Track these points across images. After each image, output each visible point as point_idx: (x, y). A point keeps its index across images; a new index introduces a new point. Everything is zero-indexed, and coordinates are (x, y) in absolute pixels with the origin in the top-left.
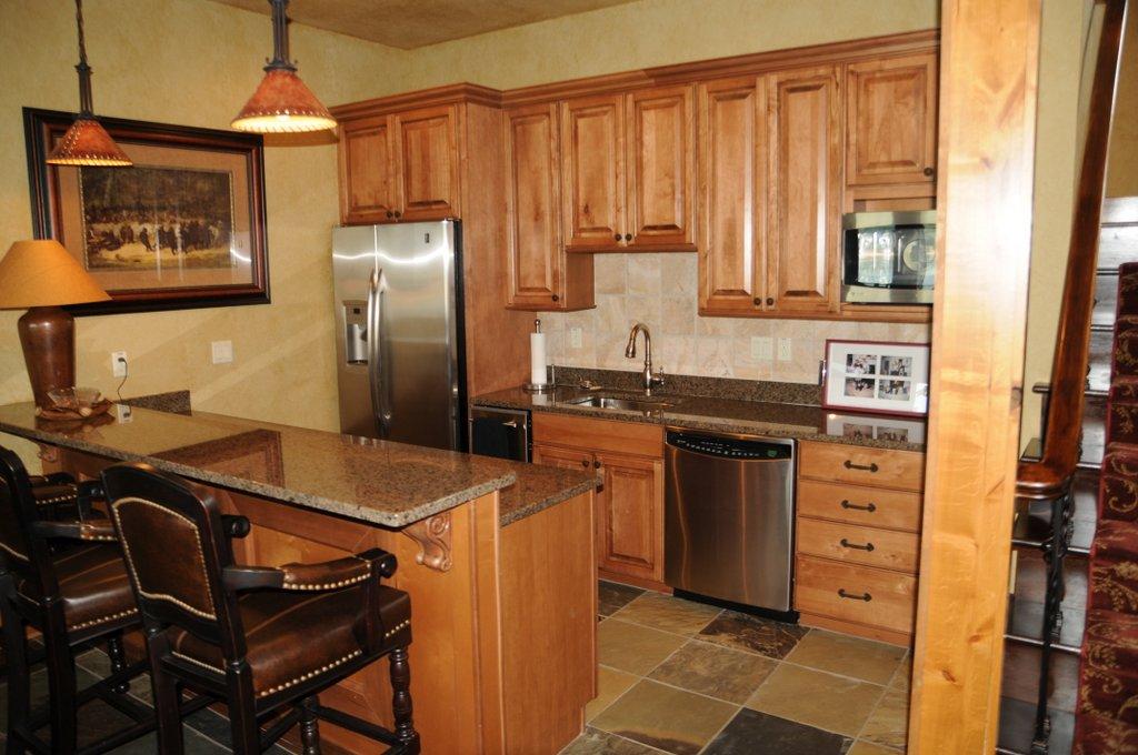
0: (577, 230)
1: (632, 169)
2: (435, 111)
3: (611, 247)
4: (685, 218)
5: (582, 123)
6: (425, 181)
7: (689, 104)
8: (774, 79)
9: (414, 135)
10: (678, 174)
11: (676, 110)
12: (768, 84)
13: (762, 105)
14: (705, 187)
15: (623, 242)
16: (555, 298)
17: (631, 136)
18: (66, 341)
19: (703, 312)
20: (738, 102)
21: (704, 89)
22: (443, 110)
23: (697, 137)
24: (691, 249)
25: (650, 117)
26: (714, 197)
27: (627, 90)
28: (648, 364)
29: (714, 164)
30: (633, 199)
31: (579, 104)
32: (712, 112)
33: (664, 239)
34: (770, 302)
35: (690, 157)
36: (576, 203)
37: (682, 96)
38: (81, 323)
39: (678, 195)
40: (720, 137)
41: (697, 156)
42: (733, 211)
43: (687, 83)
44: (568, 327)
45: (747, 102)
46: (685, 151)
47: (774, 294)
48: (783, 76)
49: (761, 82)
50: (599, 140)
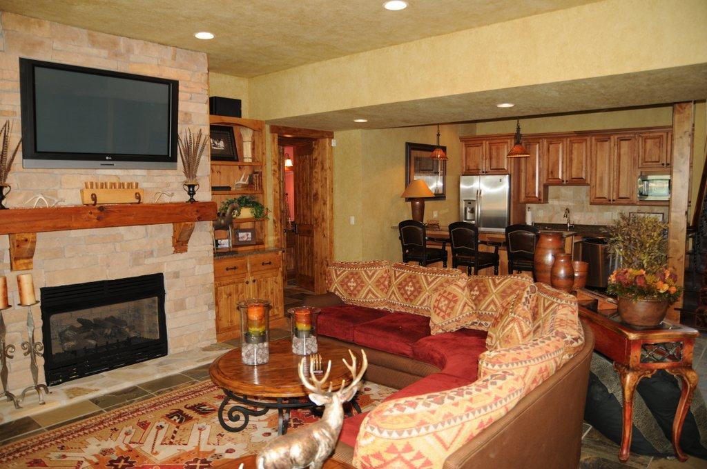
0: (548, 178)
1: (568, 161)
2: (503, 141)
3: (560, 183)
4: (586, 176)
5: (551, 146)
6: (498, 162)
7: (589, 143)
8: (616, 137)
9: (494, 148)
10: (584, 162)
11: (584, 144)
12: (614, 138)
13: (612, 145)
14: (593, 166)
15: (565, 183)
16: (540, 200)
17: (568, 151)
18: (422, 208)
19: (591, 204)
20: (605, 143)
21: (594, 138)
22: (506, 140)
23: (591, 152)
24: (588, 185)
25: (576, 145)
26: (596, 170)
27: (568, 137)
28: (569, 221)
29: (596, 161)
30: (568, 169)
31: (550, 140)
32: (597, 144)
33: (577, 182)
34: (614, 200)
35: (588, 158)
36: (548, 170)
37: (586, 140)
38: (426, 203)
39: (584, 169)
40: (598, 152)
41: (591, 158)
42: (602, 174)
43: (588, 136)
44: (538, 210)
45: (607, 143)
46: (587, 157)
47: (615, 198)
48: (619, 136)
49: (612, 137)
50: (557, 151)
